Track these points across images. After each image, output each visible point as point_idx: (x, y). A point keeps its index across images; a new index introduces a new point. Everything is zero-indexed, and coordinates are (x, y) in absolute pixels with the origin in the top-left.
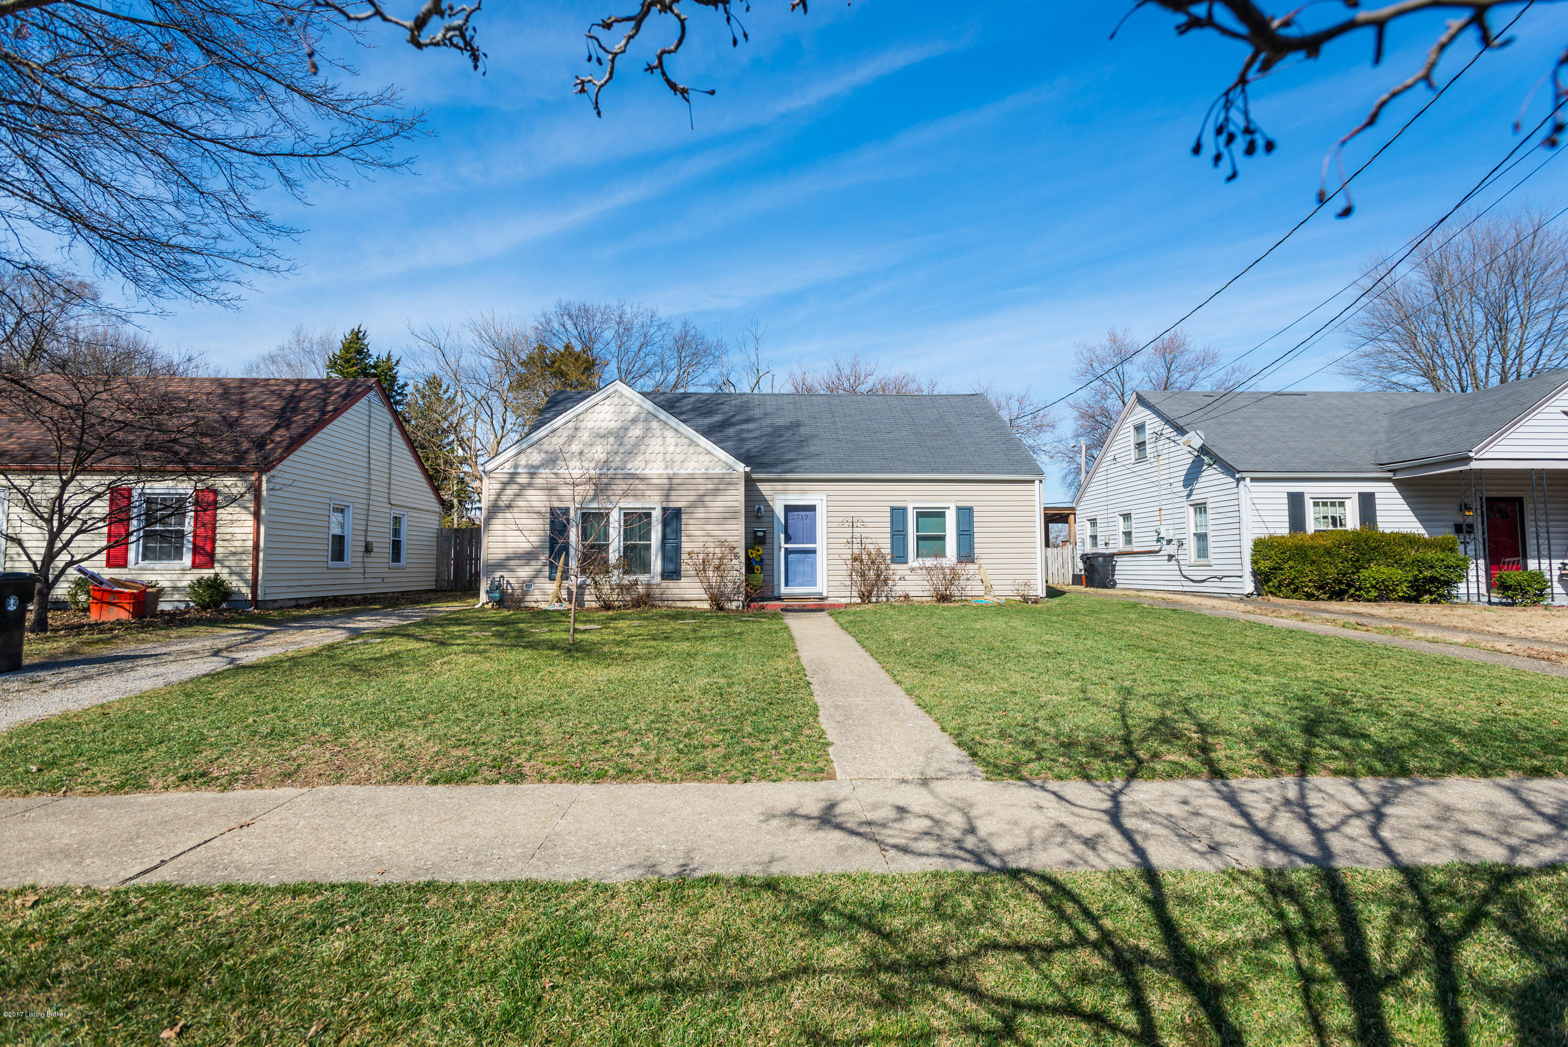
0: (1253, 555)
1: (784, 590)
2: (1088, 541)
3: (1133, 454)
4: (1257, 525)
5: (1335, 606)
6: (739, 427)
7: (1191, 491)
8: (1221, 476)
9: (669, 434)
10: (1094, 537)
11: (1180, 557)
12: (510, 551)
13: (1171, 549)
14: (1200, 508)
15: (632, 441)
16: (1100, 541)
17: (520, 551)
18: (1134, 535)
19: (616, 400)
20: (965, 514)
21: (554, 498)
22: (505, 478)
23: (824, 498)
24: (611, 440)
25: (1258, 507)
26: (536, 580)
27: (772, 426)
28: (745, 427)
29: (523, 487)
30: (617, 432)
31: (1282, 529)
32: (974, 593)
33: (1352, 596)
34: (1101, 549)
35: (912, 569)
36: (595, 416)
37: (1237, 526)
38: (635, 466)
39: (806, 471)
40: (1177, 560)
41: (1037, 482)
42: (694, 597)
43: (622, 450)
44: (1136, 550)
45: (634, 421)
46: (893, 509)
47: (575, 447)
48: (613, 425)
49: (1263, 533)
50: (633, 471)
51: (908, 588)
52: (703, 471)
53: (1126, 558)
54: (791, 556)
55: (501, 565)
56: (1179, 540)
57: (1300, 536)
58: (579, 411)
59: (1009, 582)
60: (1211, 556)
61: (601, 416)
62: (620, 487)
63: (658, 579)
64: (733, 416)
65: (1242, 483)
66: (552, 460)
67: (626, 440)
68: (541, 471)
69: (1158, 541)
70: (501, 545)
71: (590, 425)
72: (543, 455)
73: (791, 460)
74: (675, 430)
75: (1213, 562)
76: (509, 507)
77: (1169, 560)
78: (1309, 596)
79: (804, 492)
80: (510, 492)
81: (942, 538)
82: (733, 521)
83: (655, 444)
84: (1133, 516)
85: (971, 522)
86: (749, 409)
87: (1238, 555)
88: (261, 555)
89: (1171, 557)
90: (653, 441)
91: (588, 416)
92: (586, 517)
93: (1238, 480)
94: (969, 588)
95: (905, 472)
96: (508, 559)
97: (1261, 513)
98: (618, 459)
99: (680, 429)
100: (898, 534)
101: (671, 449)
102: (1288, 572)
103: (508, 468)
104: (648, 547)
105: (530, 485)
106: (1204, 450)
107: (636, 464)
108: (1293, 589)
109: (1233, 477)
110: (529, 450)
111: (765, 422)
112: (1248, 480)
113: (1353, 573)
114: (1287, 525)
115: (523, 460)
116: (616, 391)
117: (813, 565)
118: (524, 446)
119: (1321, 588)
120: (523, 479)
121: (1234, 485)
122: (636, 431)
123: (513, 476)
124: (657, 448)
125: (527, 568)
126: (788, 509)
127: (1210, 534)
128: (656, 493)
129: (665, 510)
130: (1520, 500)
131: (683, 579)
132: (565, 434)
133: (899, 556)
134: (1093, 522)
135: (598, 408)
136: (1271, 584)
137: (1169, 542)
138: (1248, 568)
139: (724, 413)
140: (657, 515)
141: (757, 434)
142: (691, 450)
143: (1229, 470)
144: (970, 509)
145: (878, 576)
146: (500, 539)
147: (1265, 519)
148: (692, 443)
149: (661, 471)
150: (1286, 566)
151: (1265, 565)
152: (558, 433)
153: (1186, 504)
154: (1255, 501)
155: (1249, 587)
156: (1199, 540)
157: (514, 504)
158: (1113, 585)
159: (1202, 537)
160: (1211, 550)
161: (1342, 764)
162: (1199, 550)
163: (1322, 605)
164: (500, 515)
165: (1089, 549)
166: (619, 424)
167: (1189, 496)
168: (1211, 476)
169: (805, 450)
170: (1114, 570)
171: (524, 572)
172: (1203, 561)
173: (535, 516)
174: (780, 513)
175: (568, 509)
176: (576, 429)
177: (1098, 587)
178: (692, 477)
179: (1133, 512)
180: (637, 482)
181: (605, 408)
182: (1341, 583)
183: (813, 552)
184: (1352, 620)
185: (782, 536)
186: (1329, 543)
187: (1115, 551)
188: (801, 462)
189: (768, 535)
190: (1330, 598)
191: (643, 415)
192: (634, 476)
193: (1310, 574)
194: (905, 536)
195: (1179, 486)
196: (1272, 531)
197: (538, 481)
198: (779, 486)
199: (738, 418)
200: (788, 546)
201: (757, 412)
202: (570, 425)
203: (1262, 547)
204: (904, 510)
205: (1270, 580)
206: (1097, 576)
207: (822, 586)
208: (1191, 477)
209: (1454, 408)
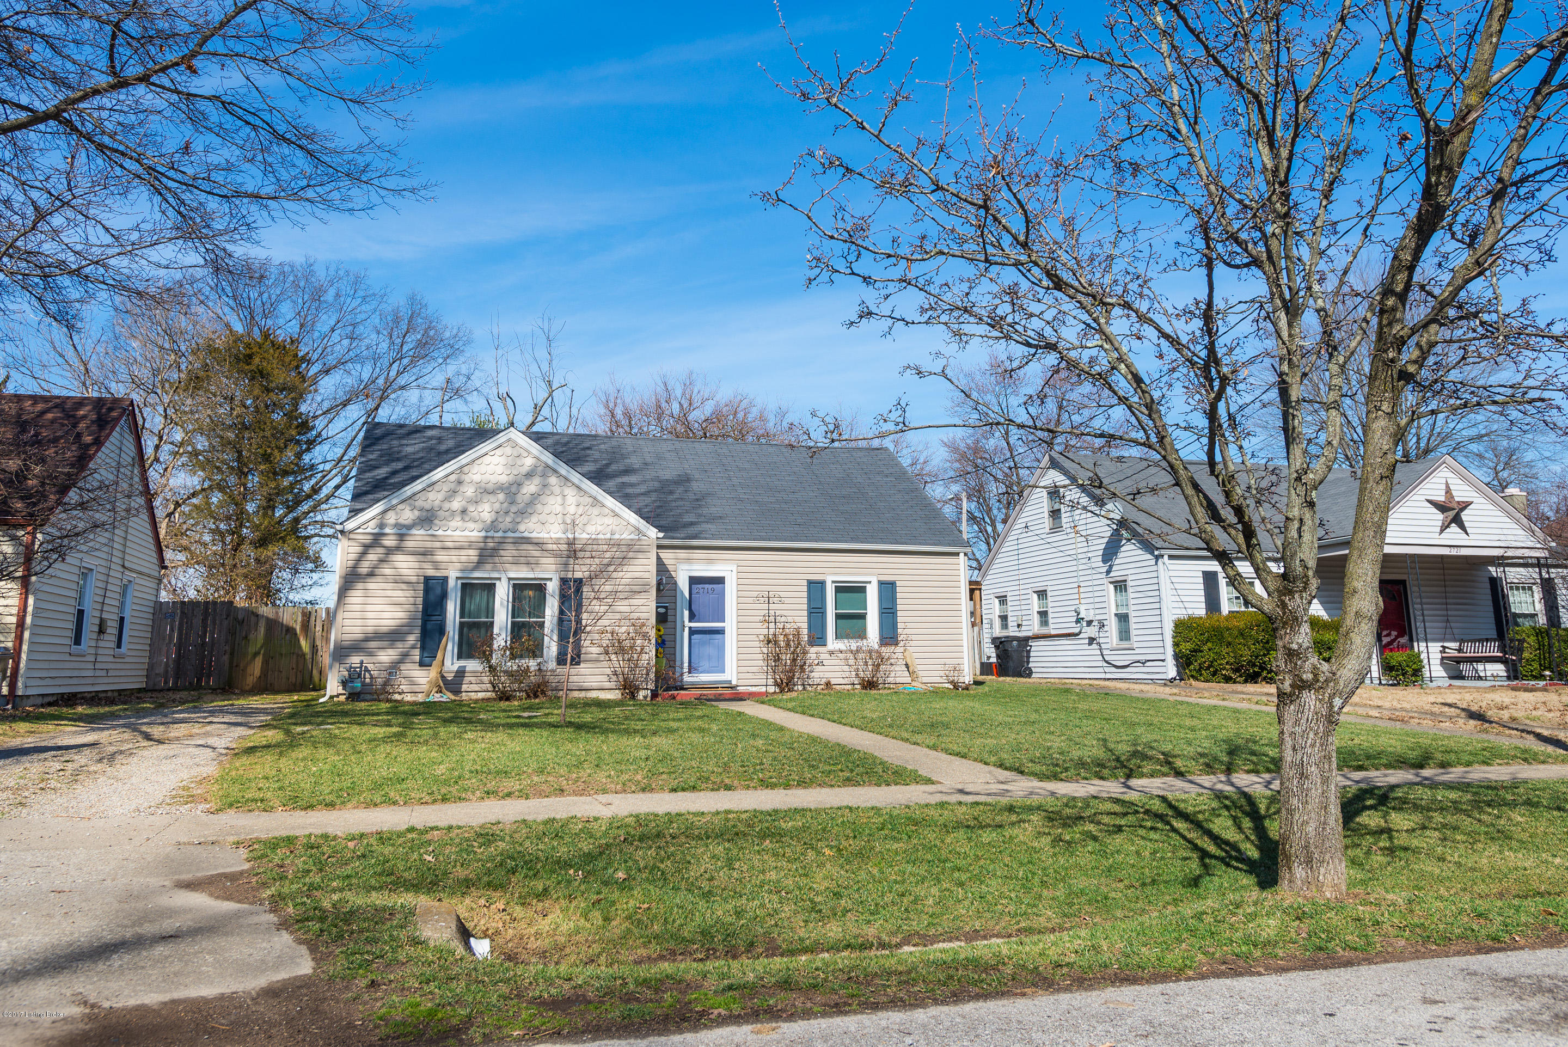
0: (1174, 637)
1: (687, 678)
2: (997, 623)
3: (1047, 522)
4: (1176, 605)
5: (1250, 688)
6: (619, 480)
7: (1111, 566)
8: (1140, 552)
9: (570, 492)
10: (1004, 618)
11: (1101, 640)
12: (370, 629)
13: (1092, 631)
14: (1121, 586)
15: (527, 498)
16: (1012, 623)
17: (385, 629)
18: (1050, 615)
19: (508, 450)
20: (888, 589)
21: (425, 565)
22: (367, 539)
23: (734, 568)
24: (501, 496)
25: (1177, 586)
26: (403, 667)
27: (657, 479)
28: (625, 479)
29: (390, 551)
30: (508, 488)
31: (1200, 610)
32: (898, 680)
33: (1265, 679)
34: (1012, 631)
35: (831, 653)
36: (483, 468)
37: (1157, 606)
38: (531, 528)
39: (713, 537)
40: (1099, 644)
41: (962, 555)
42: (595, 685)
43: (514, 509)
44: (1053, 632)
45: (529, 475)
46: (810, 583)
47: (456, 505)
48: (504, 479)
49: (1182, 614)
50: (526, 534)
51: (828, 675)
52: (608, 536)
53: (1042, 642)
54: (694, 637)
55: (357, 647)
56: (1100, 621)
57: (1215, 617)
58: (464, 462)
59: (939, 667)
60: (1134, 638)
61: (490, 469)
62: (508, 553)
63: (552, 665)
64: (608, 465)
65: (1160, 561)
66: (428, 519)
67: (519, 498)
68: (414, 531)
69: (1078, 621)
70: (359, 622)
71: (477, 478)
72: (417, 513)
73: (692, 524)
74: (578, 488)
75: (1135, 645)
76: (371, 574)
77: (1090, 644)
78: (1228, 679)
79: (710, 561)
80: (372, 557)
81: (863, 617)
82: (643, 595)
83: (553, 504)
84: (1049, 594)
85: (893, 599)
86: (623, 457)
87: (1160, 638)
88: (27, 635)
89: (1092, 640)
90: (551, 500)
91: (475, 468)
92: (467, 588)
93: (1157, 558)
94: (893, 674)
95: (823, 540)
96: (367, 640)
97: (1180, 592)
98: (508, 519)
99: (583, 486)
100: (816, 611)
101: (572, 509)
102: (1207, 656)
103: (371, 528)
104: (542, 625)
105: (398, 549)
106: (1122, 523)
107: (531, 525)
108: (1213, 673)
109: (1152, 553)
110: (400, 507)
111: (649, 474)
112: (1166, 557)
113: (1265, 655)
114: (1203, 605)
115: (391, 518)
116: (509, 440)
117: (721, 649)
118: (394, 502)
119: (1236, 670)
120: (389, 542)
121: (1153, 562)
122: (530, 488)
123: (377, 539)
124: (558, 509)
125: (391, 652)
126: (693, 581)
127: (1132, 615)
128: (552, 560)
129: (564, 581)
130: (1403, 583)
131: (582, 665)
132: (445, 488)
133: (818, 638)
134: (1003, 600)
135: (487, 459)
136: (1192, 667)
137: (1089, 623)
138: (1170, 651)
139: (595, 461)
140: (552, 587)
141: (642, 488)
142: (596, 511)
143: (1148, 547)
144: (892, 584)
145: (794, 660)
146: (358, 615)
147: (1184, 599)
148: (596, 502)
149: (560, 535)
150: (1205, 648)
151: (1186, 647)
152: (437, 487)
153: (1105, 581)
154: (1174, 580)
155: (1172, 672)
156: (1120, 621)
157: (377, 571)
158: (1029, 673)
159: (1123, 618)
160: (1133, 632)
161: (1251, 767)
162: (1120, 632)
163: (1239, 687)
164: (360, 585)
165: (998, 632)
166: (511, 478)
167: (1108, 572)
168: (1130, 552)
169: (705, 511)
170: (1028, 657)
171: (386, 656)
172: (1125, 644)
173: (404, 586)
174: (684, 585)
175: (445, 579)
176: (460, 482)
177: (1013, 676)
178: (595, 542)
179: (1049, 589)
180: (530, 547)
181: (496, 459)
182: (1254, 665)
183: (721, 632)
184: (1264, 699)
185: (686, 613)
186: (1241, 625)
187: (1030, 634)
188: (705, 526)
189: (670, 612)
190: (1246, 681)
191: (540, 469)
192: (528, 541)
193: (1227, 657)
194: (823, 614)
195: (1097, 561)
196: (1190, 612)
197: (409, 544)
198: (682, 554)
199: (614, 467)
200: (693, 625)
201: (635, 461)
202: (453, 477)
203: (1183, 628)
204: (822, 583)
205: (1191, 663)
206: (1011, 664)
207: (731, 673)
208: (1111, 552)
209: (1343, 489)
